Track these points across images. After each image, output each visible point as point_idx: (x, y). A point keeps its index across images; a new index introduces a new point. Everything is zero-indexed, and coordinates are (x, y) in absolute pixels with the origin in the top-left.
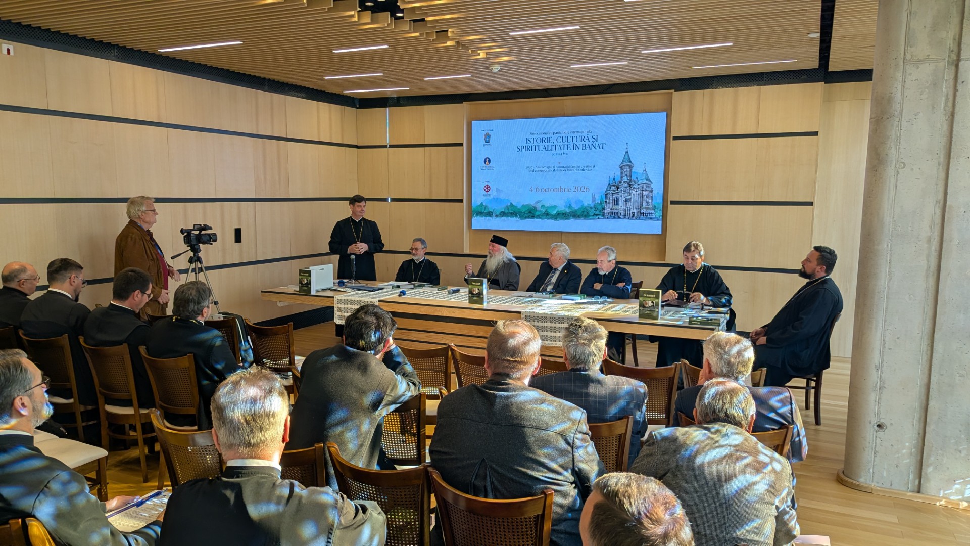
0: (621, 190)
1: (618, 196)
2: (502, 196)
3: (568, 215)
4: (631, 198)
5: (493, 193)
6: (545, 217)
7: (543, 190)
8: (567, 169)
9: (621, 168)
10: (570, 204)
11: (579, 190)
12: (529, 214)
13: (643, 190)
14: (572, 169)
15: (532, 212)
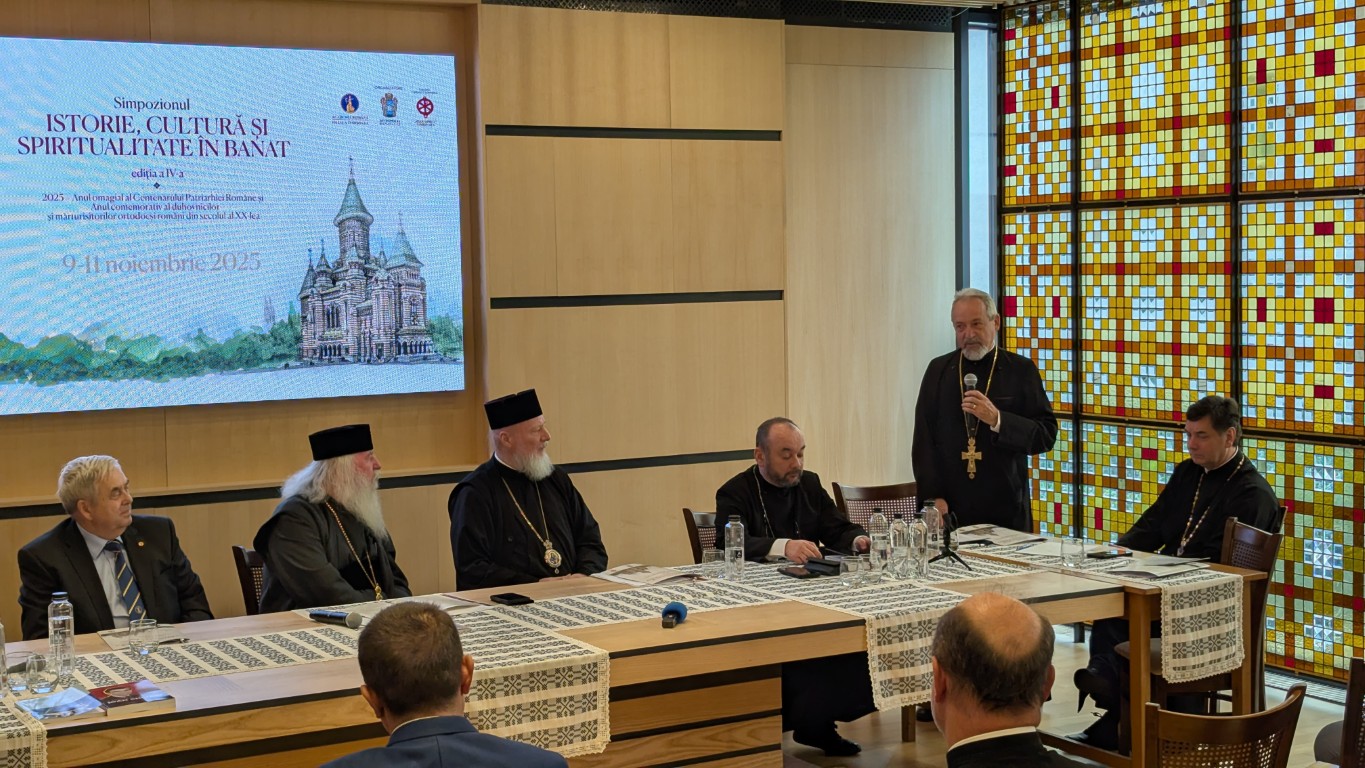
15: (79, 359)
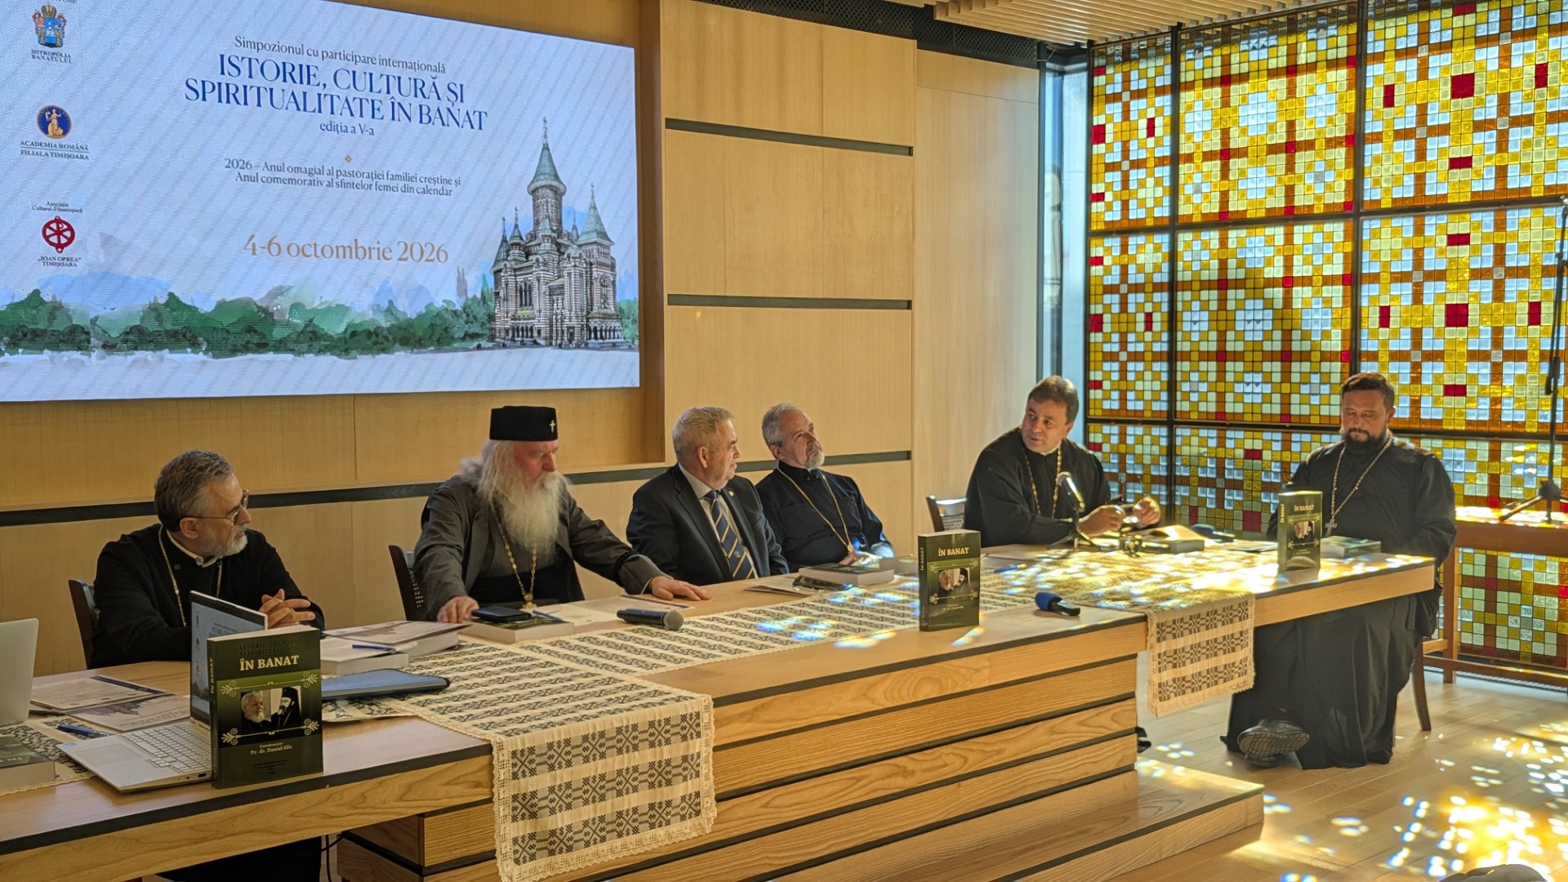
0: (537, 260)
1: (530, 277)
2: (126, 266)
3: (386, 338)
4: (562, 287)
5: (87, 251)
6: (305, 346)
7: (294, 250)
8: (376, 181)
9: (533, 192)
10: (391, 302)
11: (417, 254)
12: (248, 337)
13: (591, 264)
14: (393, 183)
